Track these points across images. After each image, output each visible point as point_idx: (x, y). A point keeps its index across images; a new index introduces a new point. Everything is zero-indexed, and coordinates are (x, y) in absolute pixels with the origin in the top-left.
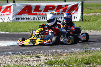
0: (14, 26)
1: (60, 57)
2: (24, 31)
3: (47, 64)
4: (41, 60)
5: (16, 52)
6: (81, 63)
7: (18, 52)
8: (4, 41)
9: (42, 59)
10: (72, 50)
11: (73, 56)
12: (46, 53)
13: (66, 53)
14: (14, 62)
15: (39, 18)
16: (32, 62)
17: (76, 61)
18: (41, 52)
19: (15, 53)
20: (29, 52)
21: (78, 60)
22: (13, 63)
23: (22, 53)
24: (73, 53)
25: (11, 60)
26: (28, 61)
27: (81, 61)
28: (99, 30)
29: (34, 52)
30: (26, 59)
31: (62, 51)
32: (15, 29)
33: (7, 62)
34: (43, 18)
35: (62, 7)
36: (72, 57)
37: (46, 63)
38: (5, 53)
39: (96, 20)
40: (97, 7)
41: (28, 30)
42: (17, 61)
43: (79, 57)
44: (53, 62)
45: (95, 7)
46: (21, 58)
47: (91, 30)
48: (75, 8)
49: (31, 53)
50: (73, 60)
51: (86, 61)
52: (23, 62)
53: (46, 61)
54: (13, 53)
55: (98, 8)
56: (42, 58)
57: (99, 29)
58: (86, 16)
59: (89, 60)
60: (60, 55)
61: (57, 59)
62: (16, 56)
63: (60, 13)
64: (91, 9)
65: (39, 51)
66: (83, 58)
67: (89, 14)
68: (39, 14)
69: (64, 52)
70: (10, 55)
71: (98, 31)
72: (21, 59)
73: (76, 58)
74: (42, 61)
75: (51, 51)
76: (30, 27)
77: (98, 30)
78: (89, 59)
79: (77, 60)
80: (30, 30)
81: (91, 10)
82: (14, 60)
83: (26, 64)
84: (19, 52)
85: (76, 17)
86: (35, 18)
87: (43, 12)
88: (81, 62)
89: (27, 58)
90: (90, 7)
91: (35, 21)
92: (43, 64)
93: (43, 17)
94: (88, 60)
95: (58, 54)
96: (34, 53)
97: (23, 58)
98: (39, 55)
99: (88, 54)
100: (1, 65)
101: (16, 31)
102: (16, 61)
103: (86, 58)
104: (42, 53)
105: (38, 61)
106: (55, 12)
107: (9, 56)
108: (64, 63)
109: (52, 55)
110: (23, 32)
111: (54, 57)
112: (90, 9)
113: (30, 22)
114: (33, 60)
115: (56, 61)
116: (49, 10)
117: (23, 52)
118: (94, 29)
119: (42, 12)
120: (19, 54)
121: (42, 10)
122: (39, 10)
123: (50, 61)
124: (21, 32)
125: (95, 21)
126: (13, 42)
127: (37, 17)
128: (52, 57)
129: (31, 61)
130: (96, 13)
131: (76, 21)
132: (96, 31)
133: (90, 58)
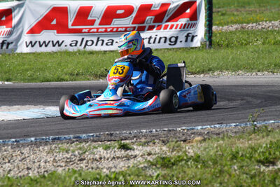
0: (24, 65)
1: (187, 148)
2: (56, 77)
3: (154, 167)
4: (135, 156)
5: (62, 137)
6: (249, 161)
7: (66, 136)
8: (9, 107)
9: (137, 152)
10: (215, 127)
11: (221, 142)
12: (144, 136)
13: (200, 134)
14: (63, 164)
15: (87, 41)
16: (112, 162)
17: (234, 155)
18: (130, 133)
19: (59, 139)
20: (98, 134)
21: (240, 155)
22: (61, 166)
23: (79, 137)
24: (219, 134)
25: (52, 159)
26: (101, 158)
27: (248, 155)
28: (263, 71)
29: (111, 135)
30: (94, 154)
31: (188, 130)
32: (29, 73)
33: (42, 164)
34: (98, 41)
35: (152, 9)
36: (220, 146)
37: (152, 164)
38: (33, 139)
39: (248, 43)
40: (238, 6)
41: (66, 74)
42: (71, 161)
43: (241, 145)
44: (172, 161)
45: (232, 7)
46: (81, 152)
47: (241, 72)
48: (188, 11)
49: (103, 138)
50: (225, 154)
51: (263, 155)
52: (88, 163)
53: (149, 158)
54: (54, 139)
55: (243, 9)
56: (138, 150)
57: (261, 67)
58: (220, 34)
59: (270, 154)
60: (184, 141)
61: (178, 152)
62: (65, 146)
63: (145, 27)
64: (224, 12)
65: (125, 133)
66: (252, 148)
67: (225, 27)
68: (89, 32)
69: (194, 133)
70: (46, 144)
71: (259, 73)
72: (81, 155)
73: (231, 147)
74: (140, 159)
75: (156, 131)
76: (71, 68)
77: (259, 71)
78: (268, 149)
79: (237, 153)
80: (71, 74)
81: (223, 15)
82: (60, 156)
83: (98, 168)
84: (72, 136)
85: (193, 37)
86: (77, 42)
87: (100, 24)
88: (248, 158)
89: (95, 150)
90: (219, 8)
91: (79, 51)
92: (145, 167)
93: (98, 38)
94: (267, 154)
95: (178, 139)
96: (113, 138)
97: (85, 153)
98: (128, 142)
99: (263, 137)
100: (30, 171)
101: (32, 79)
102: (68, 161)
103: (261, 147)
104: (135, 137)
105: (128, 160)
106: (133, 23)
107: (46, 148)
108: (203, 163)
109: (163, 142)
110: (53, 81)
111: (172, 147)
112: (220, 14)
113: (67, 53)
114: (114, 158)
115: (179, 157)
116: (114, 20)
117: (80, 135)
118: (249, 68)
119: (96, 25)
120: (70, 141)
121: (96, 19)
122: (89, 18)
123: (163, 159)
124: (48, 81)
125: (246, 44)
126: (37, 110)
127: (83, 39)
128: (164, 148)
129: (108, 159)
130: (245, 24)
131: (192, 48)
132: (254, 73)
133: (270, 147)
